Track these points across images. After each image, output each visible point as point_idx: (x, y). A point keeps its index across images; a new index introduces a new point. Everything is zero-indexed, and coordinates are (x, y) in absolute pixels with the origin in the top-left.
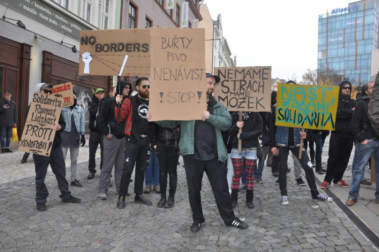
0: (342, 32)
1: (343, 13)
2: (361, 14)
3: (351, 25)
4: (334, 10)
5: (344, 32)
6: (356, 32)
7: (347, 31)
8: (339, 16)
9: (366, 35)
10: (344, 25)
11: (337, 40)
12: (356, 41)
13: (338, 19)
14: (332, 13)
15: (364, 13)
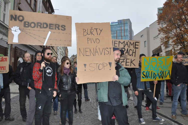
0: (116, 32)
1: (116, 24)
2: (123, 25)
3: (119, 29)
4: (112, 22)
5: (117, 32)
6: (121, 32)
7: (118, 32)
8: (114, 25)
9: (125, 34)
10: (116, 29)
11: (114, 35)
12: (121, 36)
13: (114, 26)
14: (111, 23)
15: (124, 25)
